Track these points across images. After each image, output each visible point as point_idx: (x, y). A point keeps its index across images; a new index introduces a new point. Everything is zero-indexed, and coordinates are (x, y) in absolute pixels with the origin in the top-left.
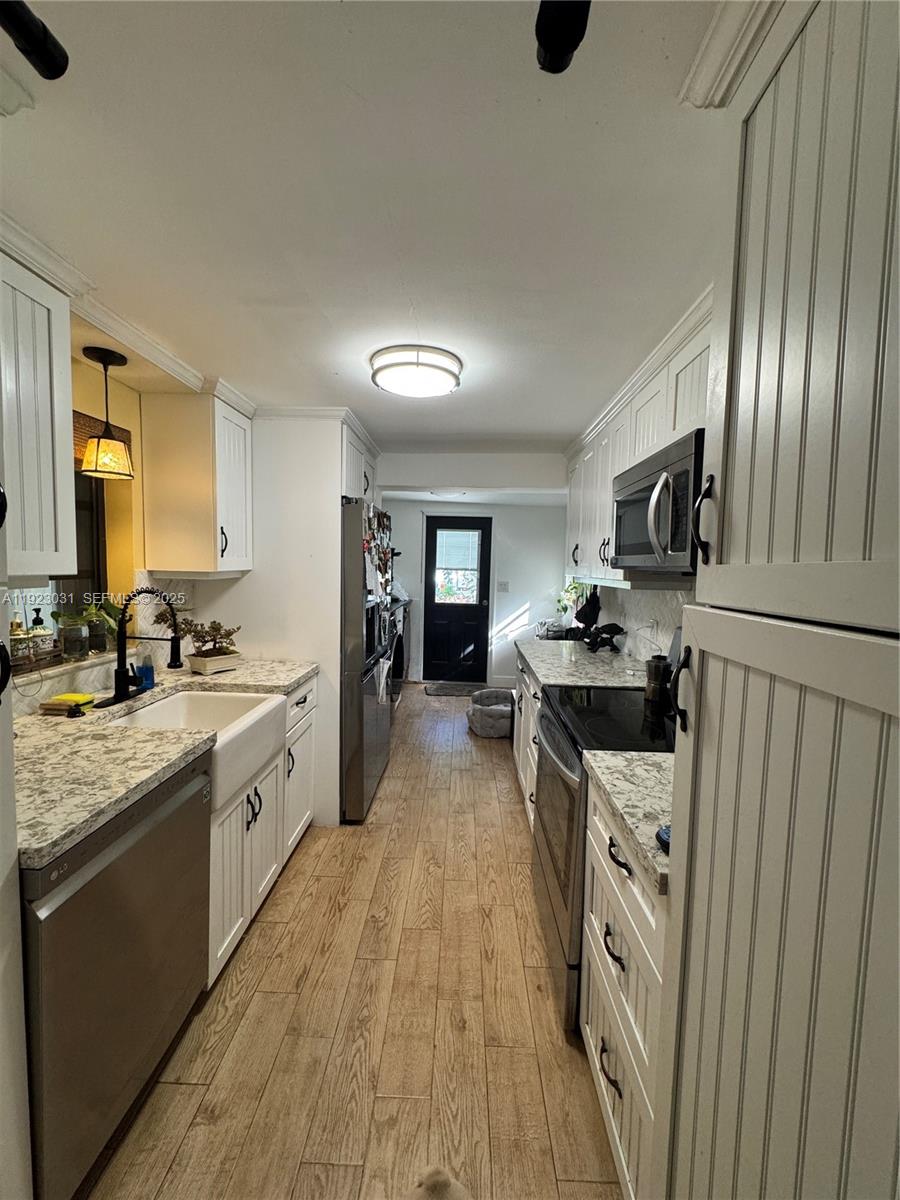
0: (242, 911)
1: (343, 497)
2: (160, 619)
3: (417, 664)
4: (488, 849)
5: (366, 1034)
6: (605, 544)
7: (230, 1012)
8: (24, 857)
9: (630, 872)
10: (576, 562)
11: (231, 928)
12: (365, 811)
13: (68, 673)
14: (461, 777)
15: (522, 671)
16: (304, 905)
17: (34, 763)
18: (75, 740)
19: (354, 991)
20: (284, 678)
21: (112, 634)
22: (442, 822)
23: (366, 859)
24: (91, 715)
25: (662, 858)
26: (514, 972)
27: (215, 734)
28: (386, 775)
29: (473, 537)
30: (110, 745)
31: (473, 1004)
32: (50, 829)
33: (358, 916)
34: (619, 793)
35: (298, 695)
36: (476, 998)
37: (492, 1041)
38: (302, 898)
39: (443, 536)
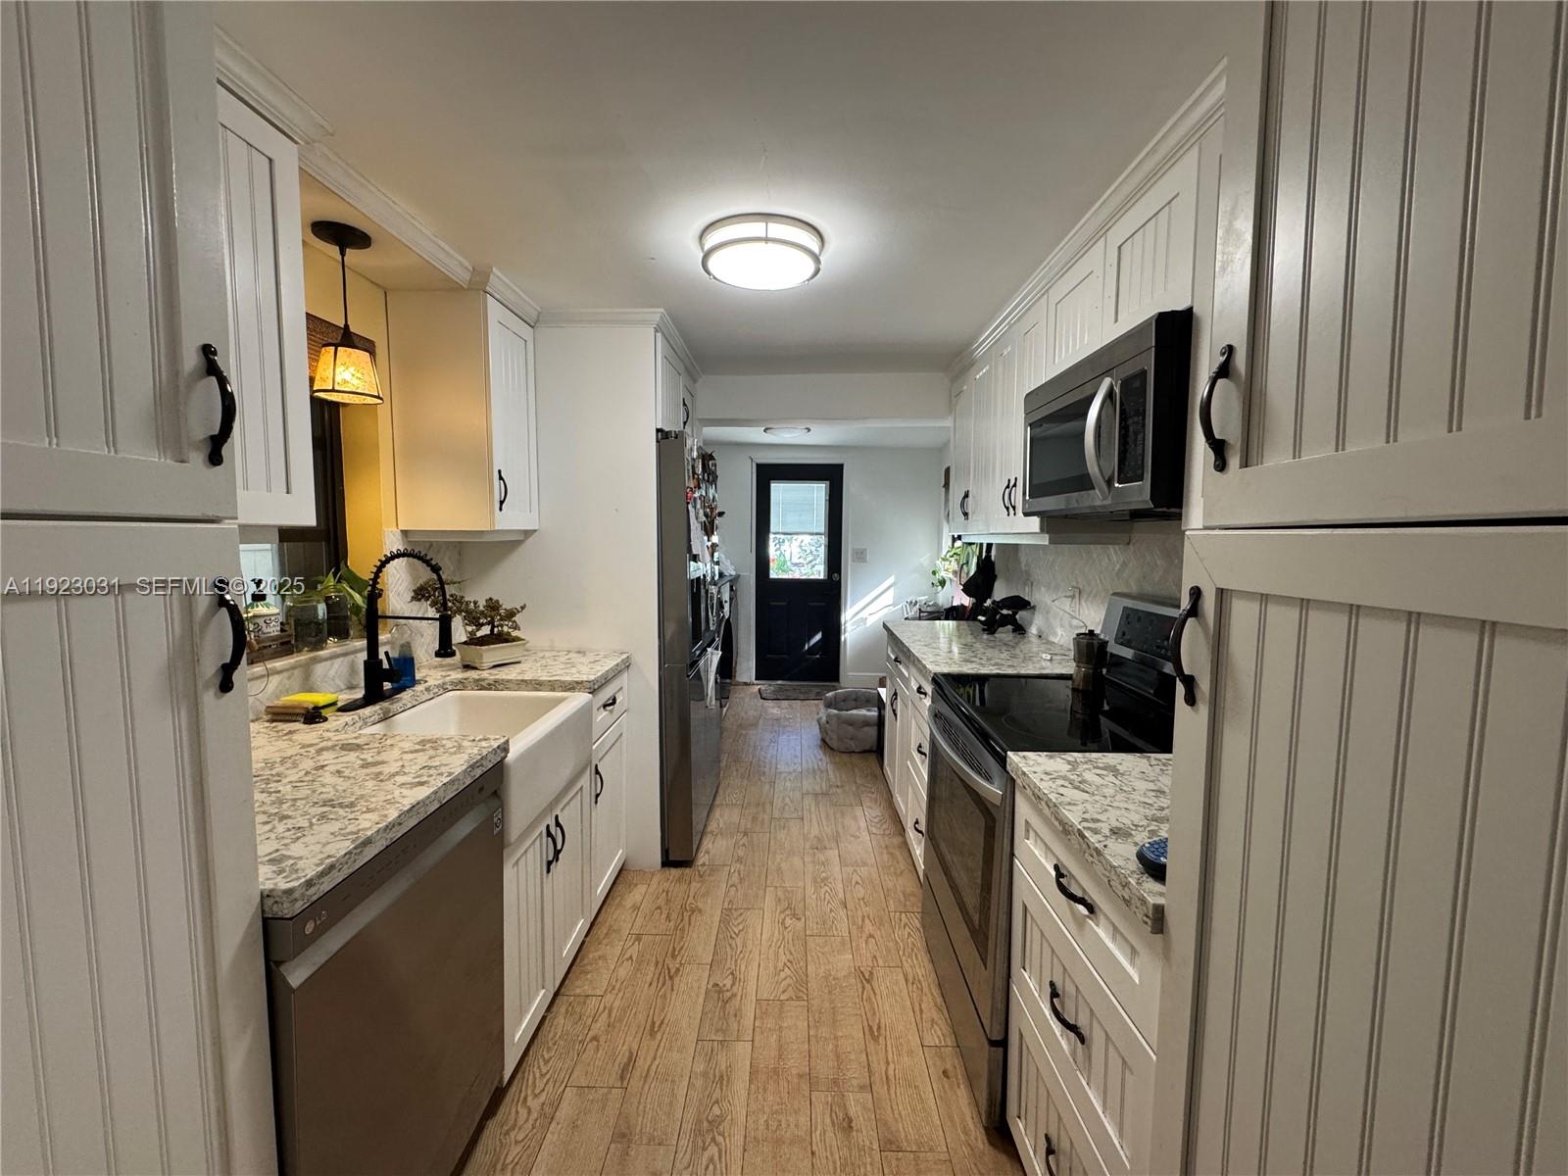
0: (544, 980)
1: (658, 430)
2: (420, 594)
3: (748, 660)
4: (861, 895)
5: (720, 1139)
6: (1010, 486)
7: (534, 1115)
8: (269, 902)
9: (1091, 908)
10: (966, 514)
11: (530, 1003)
12: (695, 847)
13: (300, 666)
14: (817, 805)
15: (896, 660)
16: (622, 973)
17: (267, 781)
18: (320, 751)
19: (699, 1083)
20: (588, 672)
21: (357, 615)
22: (797, 861)
23: (700, 911)
24: (335, 721)
25: (1151, 885)
26: (910, 1053)
27: (507, 741)
28: (717, 802)
29: (818, 491)
30: (368, 756)
31: (859, 1095)
32: (301, 864)
33: (695, 985)
34: (1070, 804)
35: (605, 695)
36: (862, 1088)
37: (890, 1144)
38: (619, 963)
39: (779, 490)
